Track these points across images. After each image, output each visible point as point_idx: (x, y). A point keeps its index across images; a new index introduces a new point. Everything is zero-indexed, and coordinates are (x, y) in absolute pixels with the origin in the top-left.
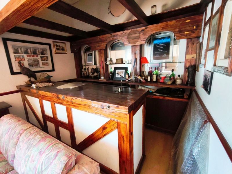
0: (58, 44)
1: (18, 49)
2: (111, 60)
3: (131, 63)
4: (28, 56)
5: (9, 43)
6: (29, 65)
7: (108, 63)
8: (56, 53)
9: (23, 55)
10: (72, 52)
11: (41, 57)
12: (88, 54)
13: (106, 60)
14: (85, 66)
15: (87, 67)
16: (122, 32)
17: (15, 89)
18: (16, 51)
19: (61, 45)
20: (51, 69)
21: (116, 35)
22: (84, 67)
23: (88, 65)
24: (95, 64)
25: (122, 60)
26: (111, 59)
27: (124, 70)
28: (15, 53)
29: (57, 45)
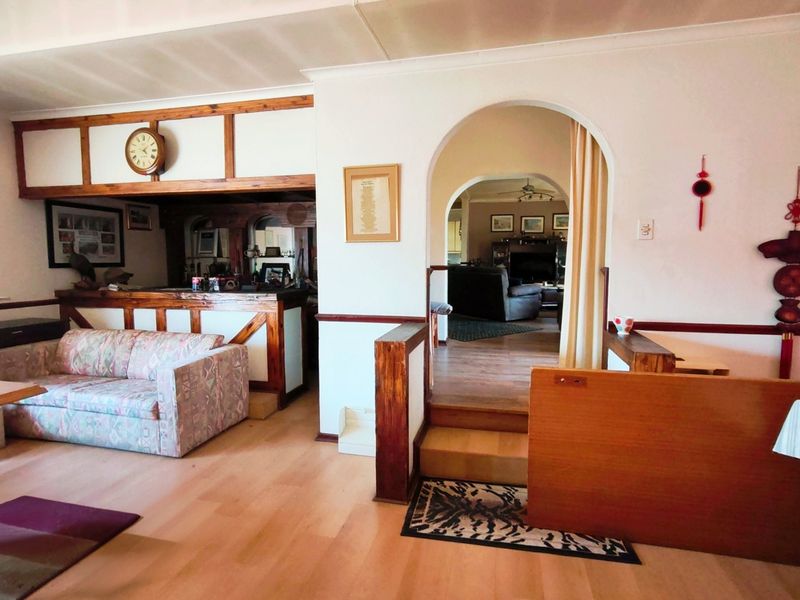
0: (136, 210)
1: (66, 219)
2: (256, 249)
3: (293, 257)
4: (80, 233)
5: (56, 209)
6: (80, 250)
7: (249, 254)
8: (131, 228)
9: (73, 230)
10: (162, 226)
11: (103, 236)
12: (203, 235)
13: (245, 247)
14: (193, 258)
15: (196, 262)
16: (277, 204)
17: (52, 296)
18: (63, 225)
19: (142, 211)
20: (118, 261)
21: (267, 208)
22: (189, 262)
23: (198, 258)
24: (220, 255)
25: (278, 249)
26: (256, 247)
27: (281, 270)
28: (60, 227)
29: (133, 213)
